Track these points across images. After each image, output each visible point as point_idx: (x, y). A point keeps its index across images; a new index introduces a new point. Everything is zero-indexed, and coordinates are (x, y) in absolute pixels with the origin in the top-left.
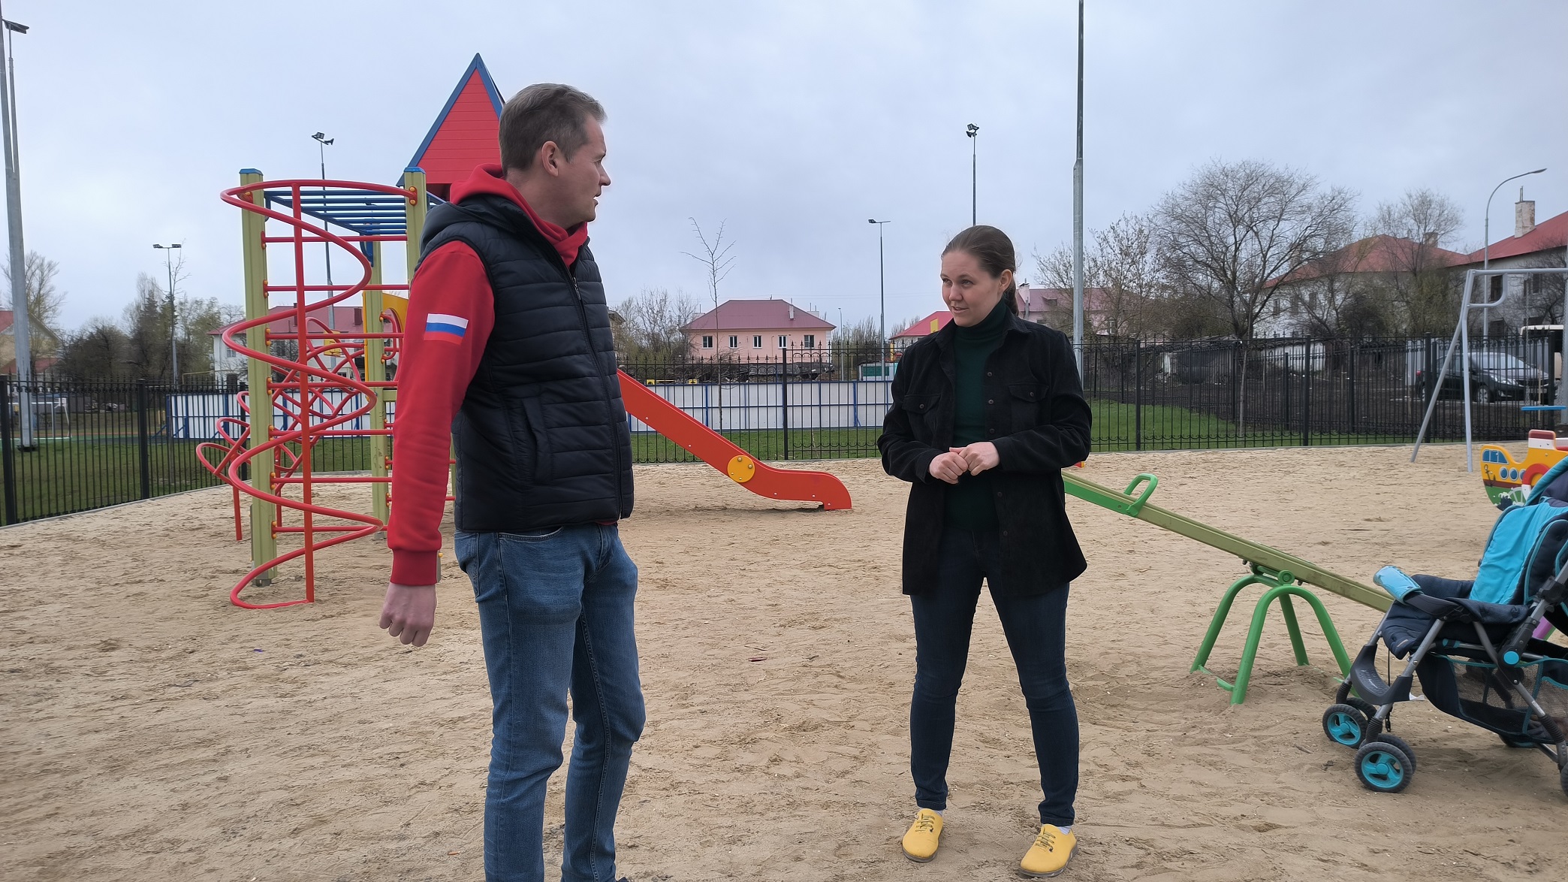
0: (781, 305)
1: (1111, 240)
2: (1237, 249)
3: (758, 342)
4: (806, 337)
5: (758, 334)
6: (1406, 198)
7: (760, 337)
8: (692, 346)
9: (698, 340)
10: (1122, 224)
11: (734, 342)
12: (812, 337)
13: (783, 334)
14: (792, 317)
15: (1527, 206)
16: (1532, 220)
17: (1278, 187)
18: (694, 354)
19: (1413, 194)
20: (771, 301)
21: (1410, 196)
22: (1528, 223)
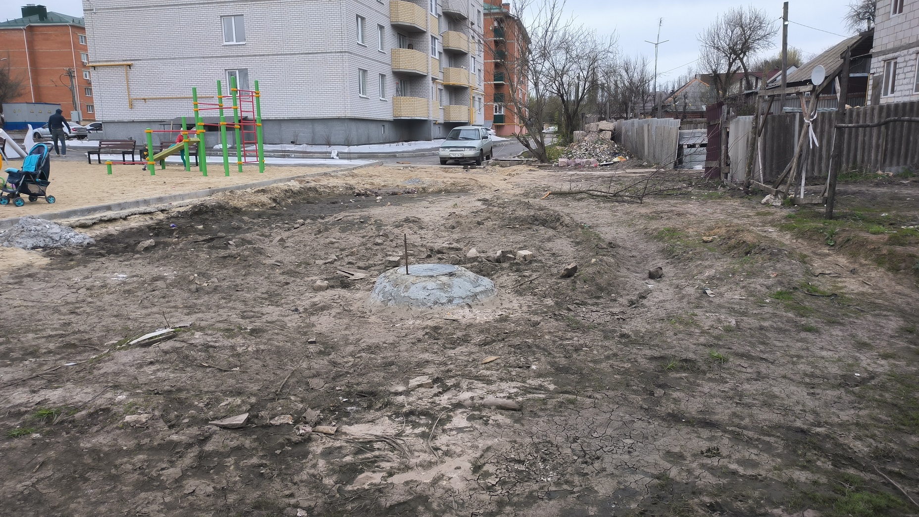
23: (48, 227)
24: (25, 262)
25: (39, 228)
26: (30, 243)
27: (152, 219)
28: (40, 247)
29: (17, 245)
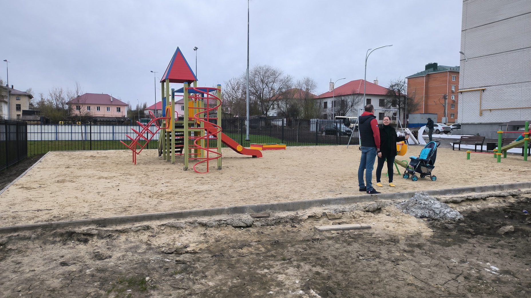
0: (107, 96)
1: (229, 85)
2: (263, 90)
3: (98, 109)
4: (117, 108)
5: (99, 106)
6: (304, 79)
7: (99, 107)
8: (72, 109)
9: (74, 107)
10: (232, 80)
11: (89, 108)
12: (120, 108)
13: (108, 106)
14: (112, 100)
15: (332, 84)
16: (333, 87)
17: (274, 73)
18: (73, 112)
19: (305, 78)
20: (103, 95)
21: (305, 79)
22: (332, 88)
23: (432, 202)
24: (416, 230)
25: (426, 202)
26: (420, 213)
27: (504, 201)
28: (426, 217)
29: (411, 213)
